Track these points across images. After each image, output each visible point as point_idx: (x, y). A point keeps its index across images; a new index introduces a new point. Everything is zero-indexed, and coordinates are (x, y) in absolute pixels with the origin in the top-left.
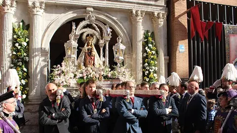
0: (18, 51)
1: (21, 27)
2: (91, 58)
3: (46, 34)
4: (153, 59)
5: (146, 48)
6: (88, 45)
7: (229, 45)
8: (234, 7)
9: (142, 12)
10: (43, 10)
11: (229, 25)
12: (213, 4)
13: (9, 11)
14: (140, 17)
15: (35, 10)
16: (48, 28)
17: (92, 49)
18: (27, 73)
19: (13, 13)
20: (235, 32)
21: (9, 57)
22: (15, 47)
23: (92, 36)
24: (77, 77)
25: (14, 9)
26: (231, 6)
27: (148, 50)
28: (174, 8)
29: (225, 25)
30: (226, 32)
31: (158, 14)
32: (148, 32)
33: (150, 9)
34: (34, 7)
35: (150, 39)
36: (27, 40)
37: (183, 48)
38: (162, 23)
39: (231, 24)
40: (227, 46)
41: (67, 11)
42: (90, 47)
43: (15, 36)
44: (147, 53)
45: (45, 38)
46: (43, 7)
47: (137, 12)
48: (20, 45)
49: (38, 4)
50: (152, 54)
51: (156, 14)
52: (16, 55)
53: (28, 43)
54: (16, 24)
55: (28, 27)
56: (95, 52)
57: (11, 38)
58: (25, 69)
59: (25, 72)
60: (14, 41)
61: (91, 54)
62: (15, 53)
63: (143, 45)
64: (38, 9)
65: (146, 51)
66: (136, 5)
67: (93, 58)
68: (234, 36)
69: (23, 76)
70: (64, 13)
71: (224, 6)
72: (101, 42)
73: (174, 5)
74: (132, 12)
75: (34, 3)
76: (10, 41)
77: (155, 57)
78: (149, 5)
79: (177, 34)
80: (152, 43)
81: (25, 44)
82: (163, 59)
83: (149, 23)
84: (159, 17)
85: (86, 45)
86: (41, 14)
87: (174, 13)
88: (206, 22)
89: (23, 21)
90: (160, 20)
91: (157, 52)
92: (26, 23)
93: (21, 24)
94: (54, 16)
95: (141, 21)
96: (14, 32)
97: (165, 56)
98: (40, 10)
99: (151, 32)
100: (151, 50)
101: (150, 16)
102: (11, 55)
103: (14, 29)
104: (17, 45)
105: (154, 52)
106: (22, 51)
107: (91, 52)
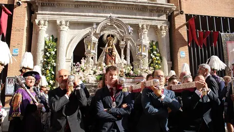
0: (48, 58)
1: (51, 40)
2: (112, 58)
3: (70, 45)
4: (157, 64)
5: (152, 55)
6: (108, 46)
7: (227, 50)
8: (230, 18)
9: (147, 26)
10: (68, 27)
11: (226, 33)
12: (209, 16)
13: (43, 29)
14: (146, 30)
15: (62, 27)
16: (71, 40)
17: (113, 49)
18: (55, 75)
19: (46, 30)
20: (232, 40)
21: (41, 63)
22: (46, 55)
23: (113, 36)
24: (97, 74)
25: (46, 27)
26: (226, 18)
27: (153, 56)
28: (174, 22)
29: (222, 34)
30: (223, 39)
31: (161, 27)
32: (153, 41)
33: (154, 23)
34: (61, 25)
35: (154, 47)
36: (55, 50)
37: (183, 54)
38: (165, 34)
39: (228, 32)
40: (225, 52)
41: (86, 28)
42: (111, 47)
43: (46, 47)
44: (152, 59)
45: (69, 48)
46: (68, 25)
47: (142, 26)
48: (50, 53)
49: (64, 23)
50: (157, 60)
51: (159, 27)
52: (47, 62)
53: (56, 52)
54: (48, 38)
55: (56, 40)
56: (116, 52)
57: (43, 48)
58: (53, 73)
59: (53, 74)
60: (46, 51)
61: (112, 54)
62: (45, 60)
63: (149, 52)
64: (64, 26)
65: (151, 58)
66: (142, 20)
67: (114, 58)
68: (231, 42)
69: (51, 78)
70: (84, 28)
71: (220, 17)
72: (122, 43)
73: (174, 19)
74: (139, 26)
75: (61, 22)
76: (42, 51)
77: (159, 62)
78: (152, 20)
79: (178, 42)
80: (156, 51)
81: (54, 53)
82: (166, 64)
83: (153, 34)
84: (161, 29)
85: (107, 45)
86: (66, 30)
87: (175, 25)
88: (204, 31)
89: (52, 36)
90: (162, 32)
91: (161, 58)
92: (55, 37)
93: (51, 38)
94: (76, 31)
95: (146, 33)
96: (46, 44)
97: (168, 61)
98: (65, 27)
99: (156, 41)
100: (156, 56)
101: (154, 29)
102: (43, 61)
103: (45, 42)
104: (47, 53)
105: (158, 58)
106: (51, 58)
107: (112, 52)
